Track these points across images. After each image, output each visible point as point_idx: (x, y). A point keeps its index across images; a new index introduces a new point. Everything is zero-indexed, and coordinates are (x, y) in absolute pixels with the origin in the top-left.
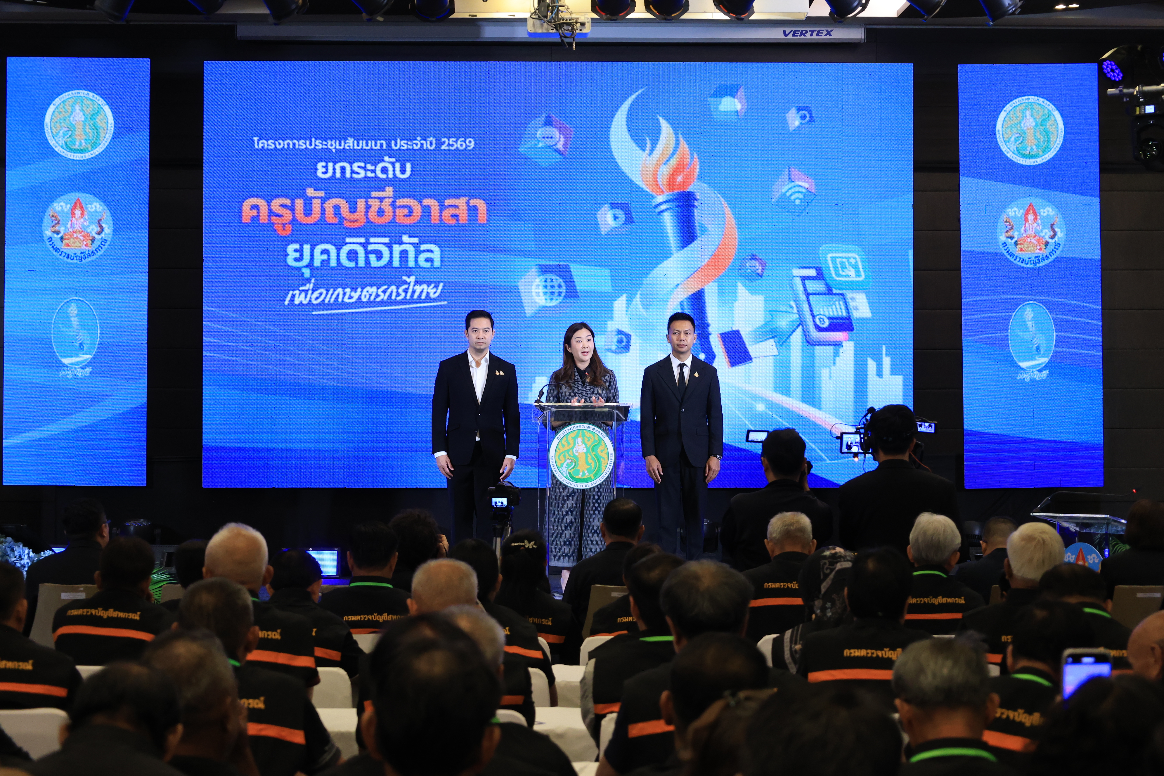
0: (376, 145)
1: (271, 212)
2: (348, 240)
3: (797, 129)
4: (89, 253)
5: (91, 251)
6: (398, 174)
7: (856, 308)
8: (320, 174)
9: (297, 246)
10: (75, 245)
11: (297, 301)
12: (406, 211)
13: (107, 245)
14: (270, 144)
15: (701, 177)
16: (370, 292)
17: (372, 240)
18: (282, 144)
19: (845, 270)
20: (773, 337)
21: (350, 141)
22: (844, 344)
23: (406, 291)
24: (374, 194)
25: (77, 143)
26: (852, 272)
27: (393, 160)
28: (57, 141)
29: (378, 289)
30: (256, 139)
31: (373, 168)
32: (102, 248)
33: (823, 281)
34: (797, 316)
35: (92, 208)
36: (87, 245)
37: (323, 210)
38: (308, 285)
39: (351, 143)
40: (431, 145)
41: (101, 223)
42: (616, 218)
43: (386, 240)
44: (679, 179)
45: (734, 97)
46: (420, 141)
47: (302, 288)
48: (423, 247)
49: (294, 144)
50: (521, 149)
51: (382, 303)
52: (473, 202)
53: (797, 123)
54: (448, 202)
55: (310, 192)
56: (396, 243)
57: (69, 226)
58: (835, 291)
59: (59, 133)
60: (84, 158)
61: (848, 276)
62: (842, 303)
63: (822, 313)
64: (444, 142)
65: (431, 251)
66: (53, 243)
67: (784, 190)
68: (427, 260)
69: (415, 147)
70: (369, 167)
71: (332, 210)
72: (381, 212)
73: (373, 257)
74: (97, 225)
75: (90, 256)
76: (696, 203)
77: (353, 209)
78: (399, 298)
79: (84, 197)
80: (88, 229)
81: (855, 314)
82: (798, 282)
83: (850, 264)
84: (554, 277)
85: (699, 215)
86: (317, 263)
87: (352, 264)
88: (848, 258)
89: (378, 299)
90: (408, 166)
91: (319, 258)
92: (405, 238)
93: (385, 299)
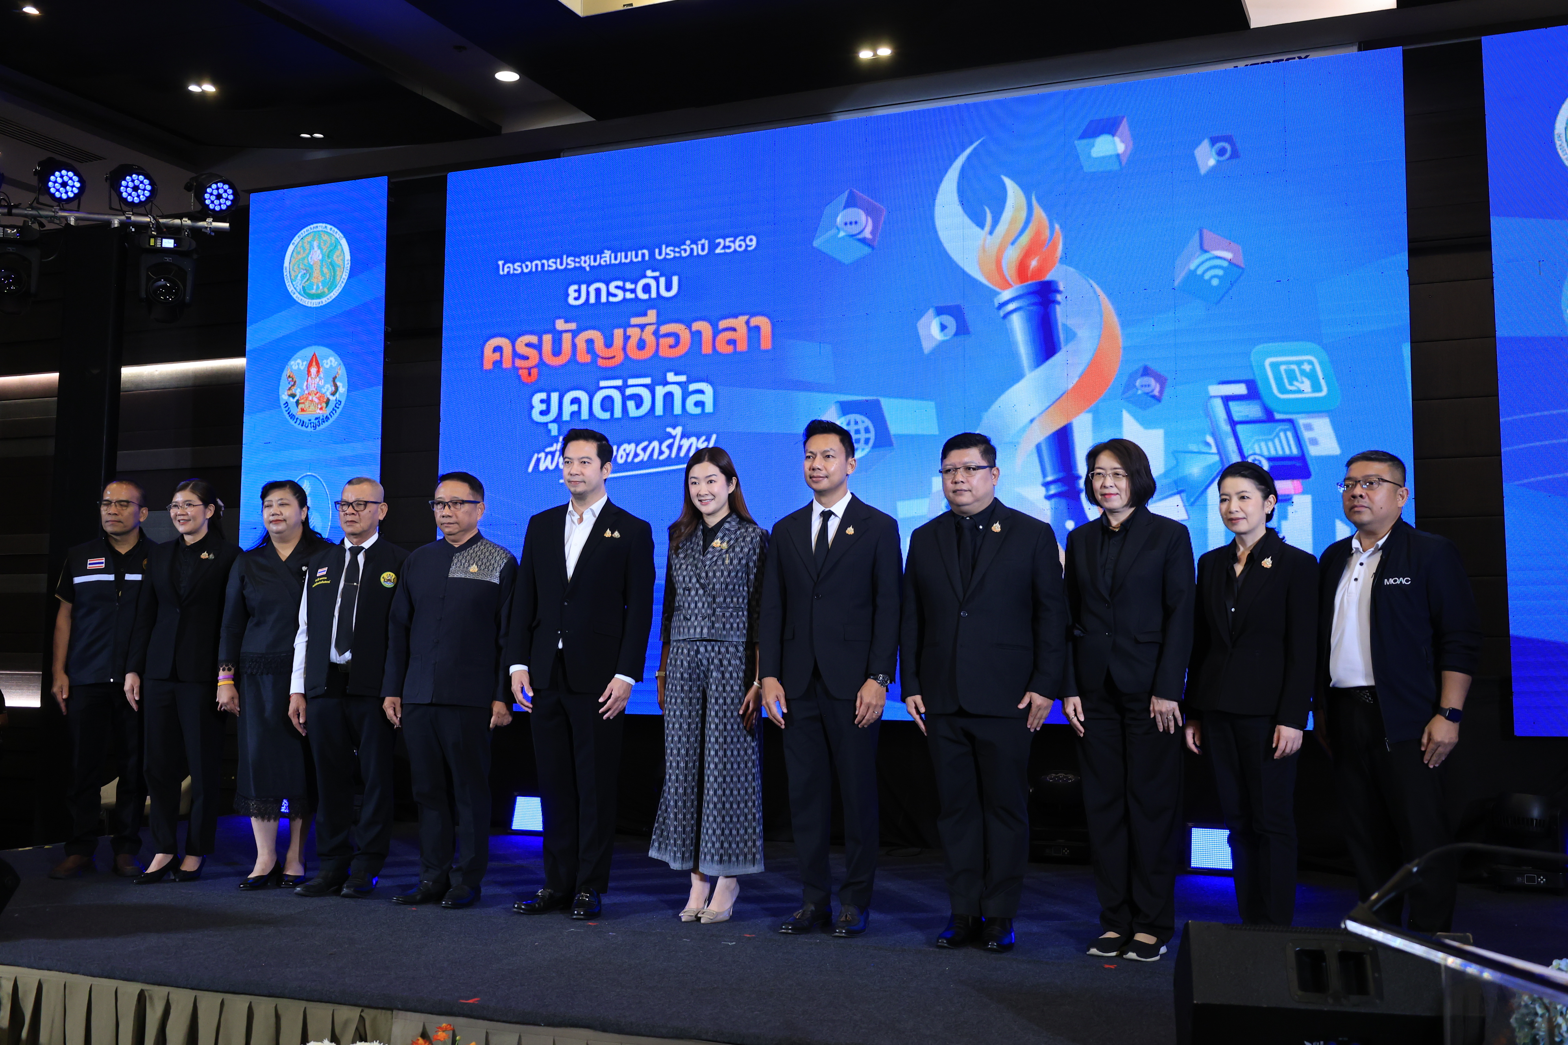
0: (636, 256)
1: (515, 355)
2: (603, 383)
3: (1213, 169)
4: (323, 419)
5: (325, 416)
6: (664, 293)
7: (1314, 442)
8: (571, 301)
9: (543, 396)
10: (310, 410)
11: (542, 467)
12: (671, 341)
13: (341, 407)
14: (516, 268)
15: (1066, 259)
16: (627, 451)
17: (631, 382)
18: (530, 266)
19: (1295, 383)
20: (1179, 493)
21: (607, 253)
22: (1296, 499)
23: (670, 447)
24: (634, 321)
25: (315, 287)
26: (1306, 385)
27: (657, 274)
28: (295, 286)
29: (637, 446)
30: (501, 263)
31: (633, 286)
32: (336, 412)
33: (1258, 401)
34: (1216, 458)
35: (327, 364)
36: (321, 409)
37: (574, 346)
38: (555, 445)
39: (607, 257)
40: (703, 249)
41: (336, 381)
42: (943, 327)
43: (648, 381)
44: (1034, 263)
45: (1113, 135)
46: (689, 246)
47: (548, 450)
48: (692, 387)
49: (543, 265)
50: (816, 243)
51: (642, 465)
52: (755, 321)
53: (1212, 162)
54: (723, 324)
55: (560, 325)
56: (659, 384)
57: (305, 388)
58: (1278, 416)
59: (297, 276)
60: (321, 304)
61: (1300, 391)
62: (1290, 434)
63: (1258, 451)
64: (719, 244)
65: (701, 392)
66: (289, 408)
67: (1192, 266)
68: (698, 404)
69: (684, 255)
70: (629, 286)
71: (584, 345)
72: (641, 345)
73: (631, 404)
74: (332, 383)
75: (324, 422)
76: (1059, 297)
77: (609, 344)
78: (662, 457)
79: (321, 351)
80: (323, 389)
81: (1313, 451)
82: (1218, 405)
83: (1303, 372)
84: (859, 417)
85: (1063, 315)
86: (566, 417)
87: (606, 416)
88: (1299, 364)
89: (637, 460)
90: (675, 279)
91: (568, 409)
92: (671, 377)
93: (646, 459)
